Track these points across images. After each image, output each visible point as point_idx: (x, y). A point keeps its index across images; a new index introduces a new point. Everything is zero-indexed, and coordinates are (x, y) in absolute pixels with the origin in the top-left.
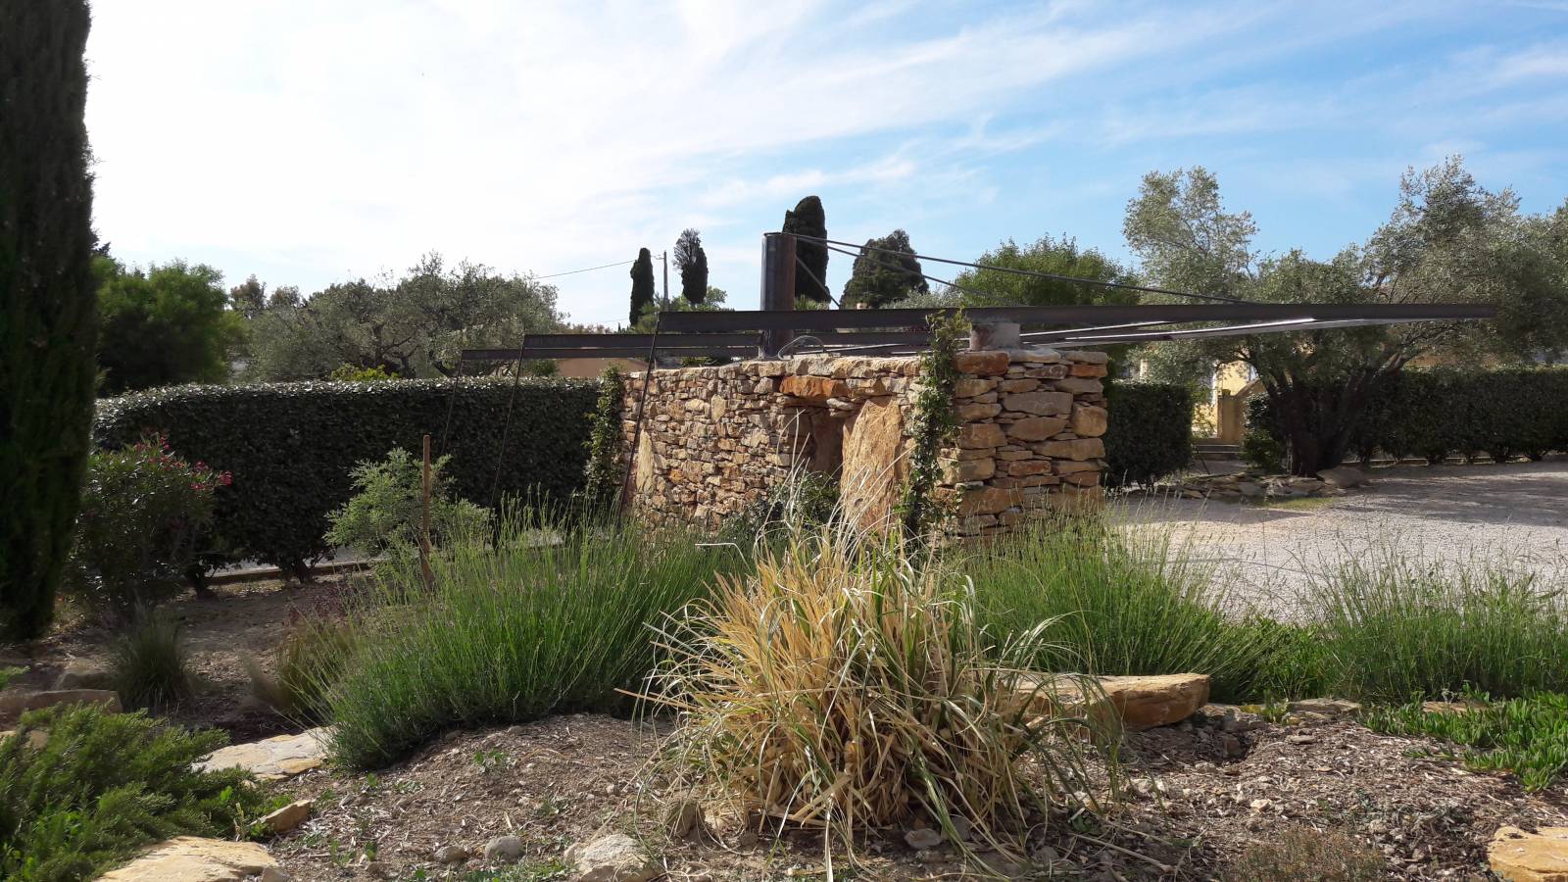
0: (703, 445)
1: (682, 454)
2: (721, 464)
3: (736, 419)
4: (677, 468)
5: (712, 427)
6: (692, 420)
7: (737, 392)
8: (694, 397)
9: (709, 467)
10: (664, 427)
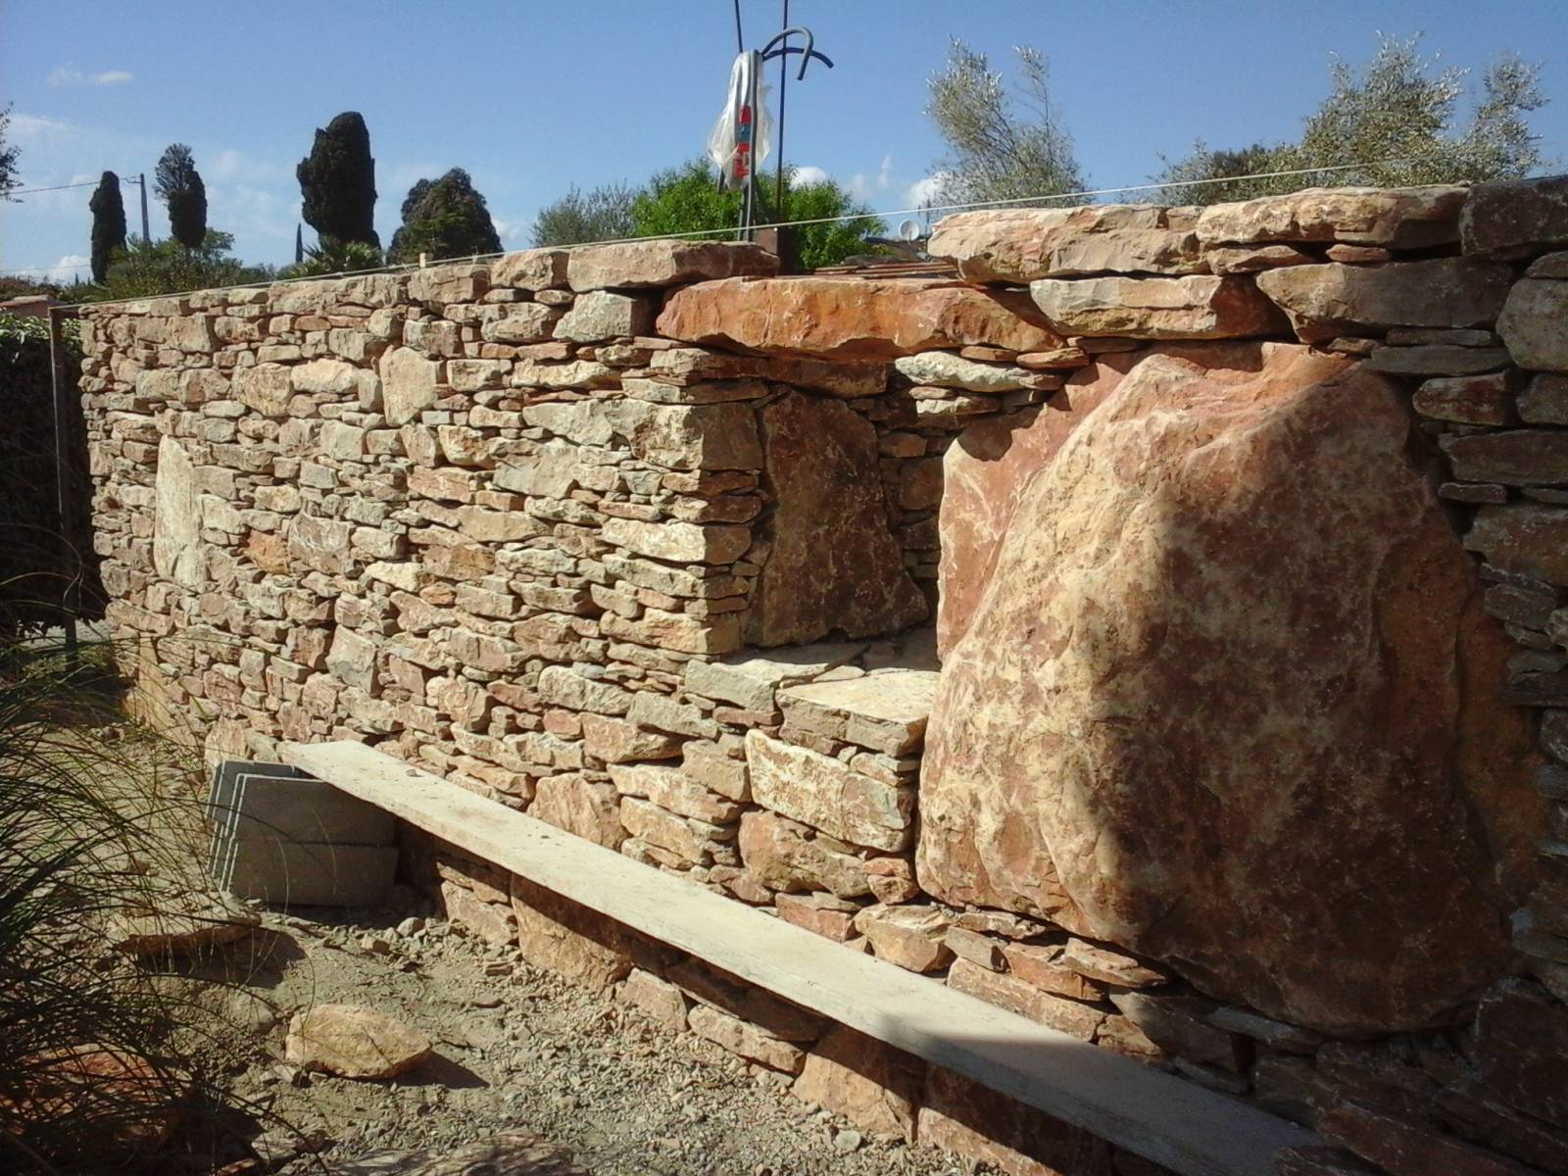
0: (356, 483)
1: (286, 497)
2: (417, 536)
3: (479, 415)
4: (271, 532)
5: (387, 438)
6: (317, 415)
7: (478, 337)
8: (317, 357)
9: (380, 541)
10: (227, 430)
